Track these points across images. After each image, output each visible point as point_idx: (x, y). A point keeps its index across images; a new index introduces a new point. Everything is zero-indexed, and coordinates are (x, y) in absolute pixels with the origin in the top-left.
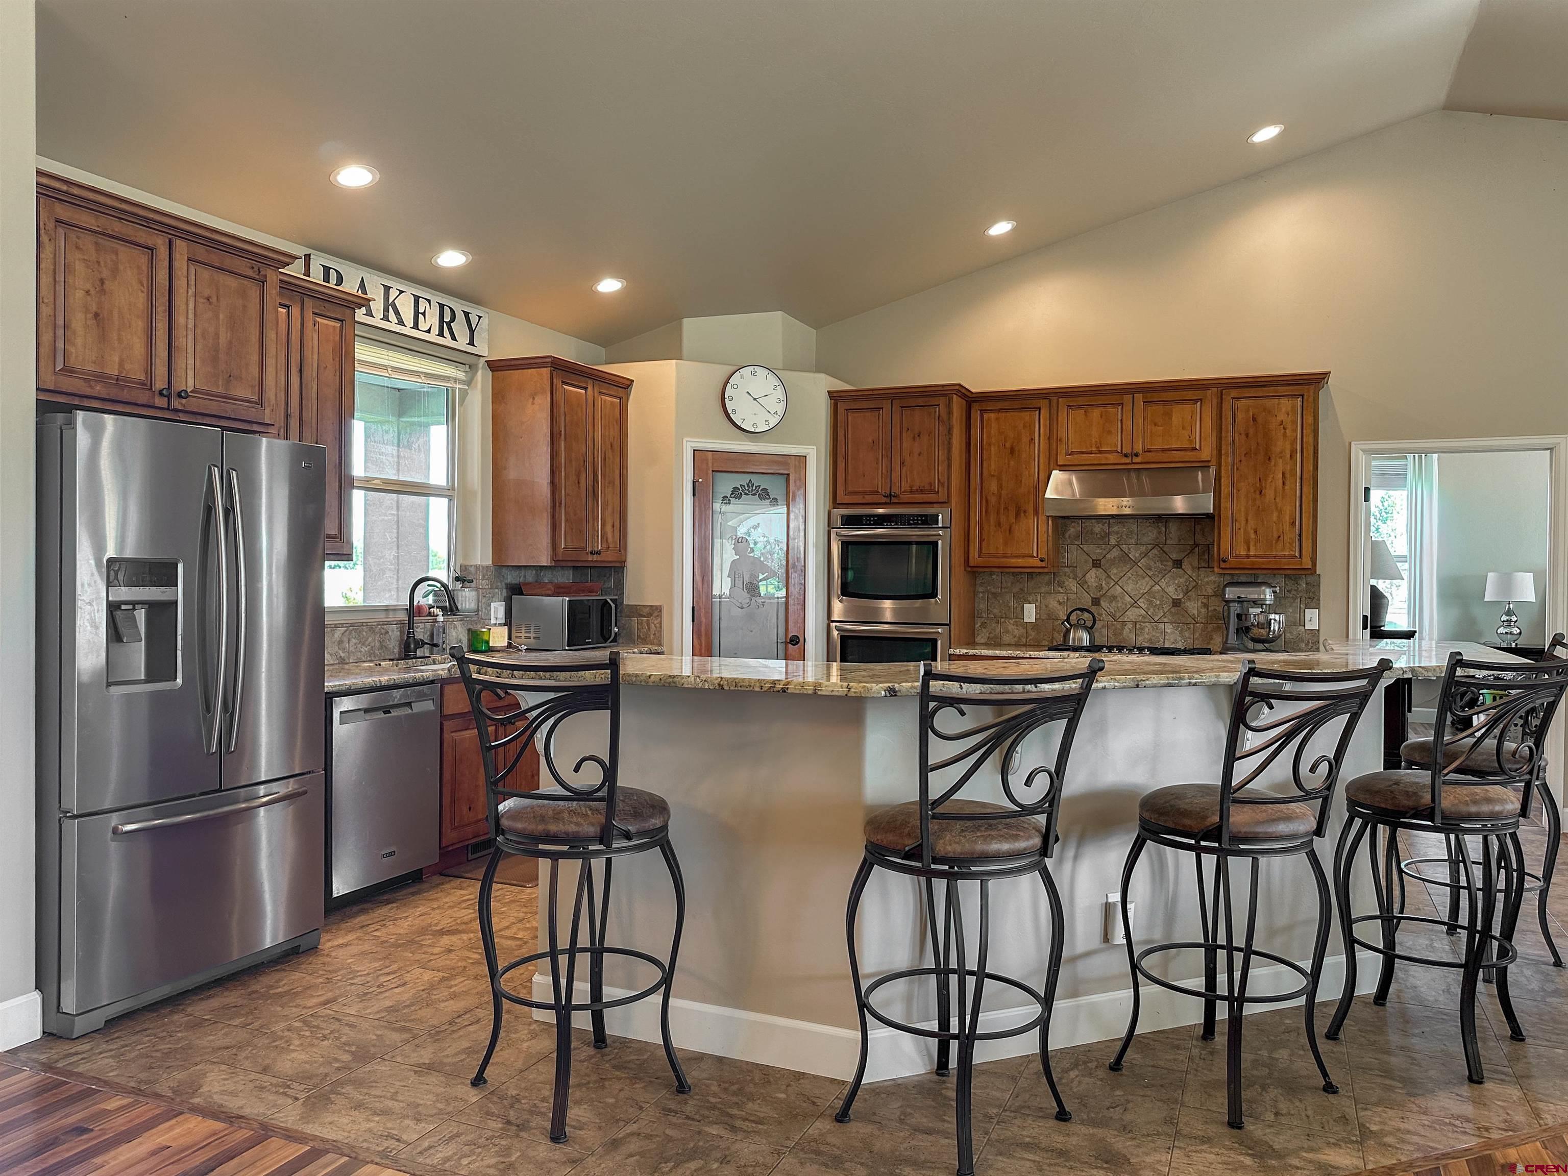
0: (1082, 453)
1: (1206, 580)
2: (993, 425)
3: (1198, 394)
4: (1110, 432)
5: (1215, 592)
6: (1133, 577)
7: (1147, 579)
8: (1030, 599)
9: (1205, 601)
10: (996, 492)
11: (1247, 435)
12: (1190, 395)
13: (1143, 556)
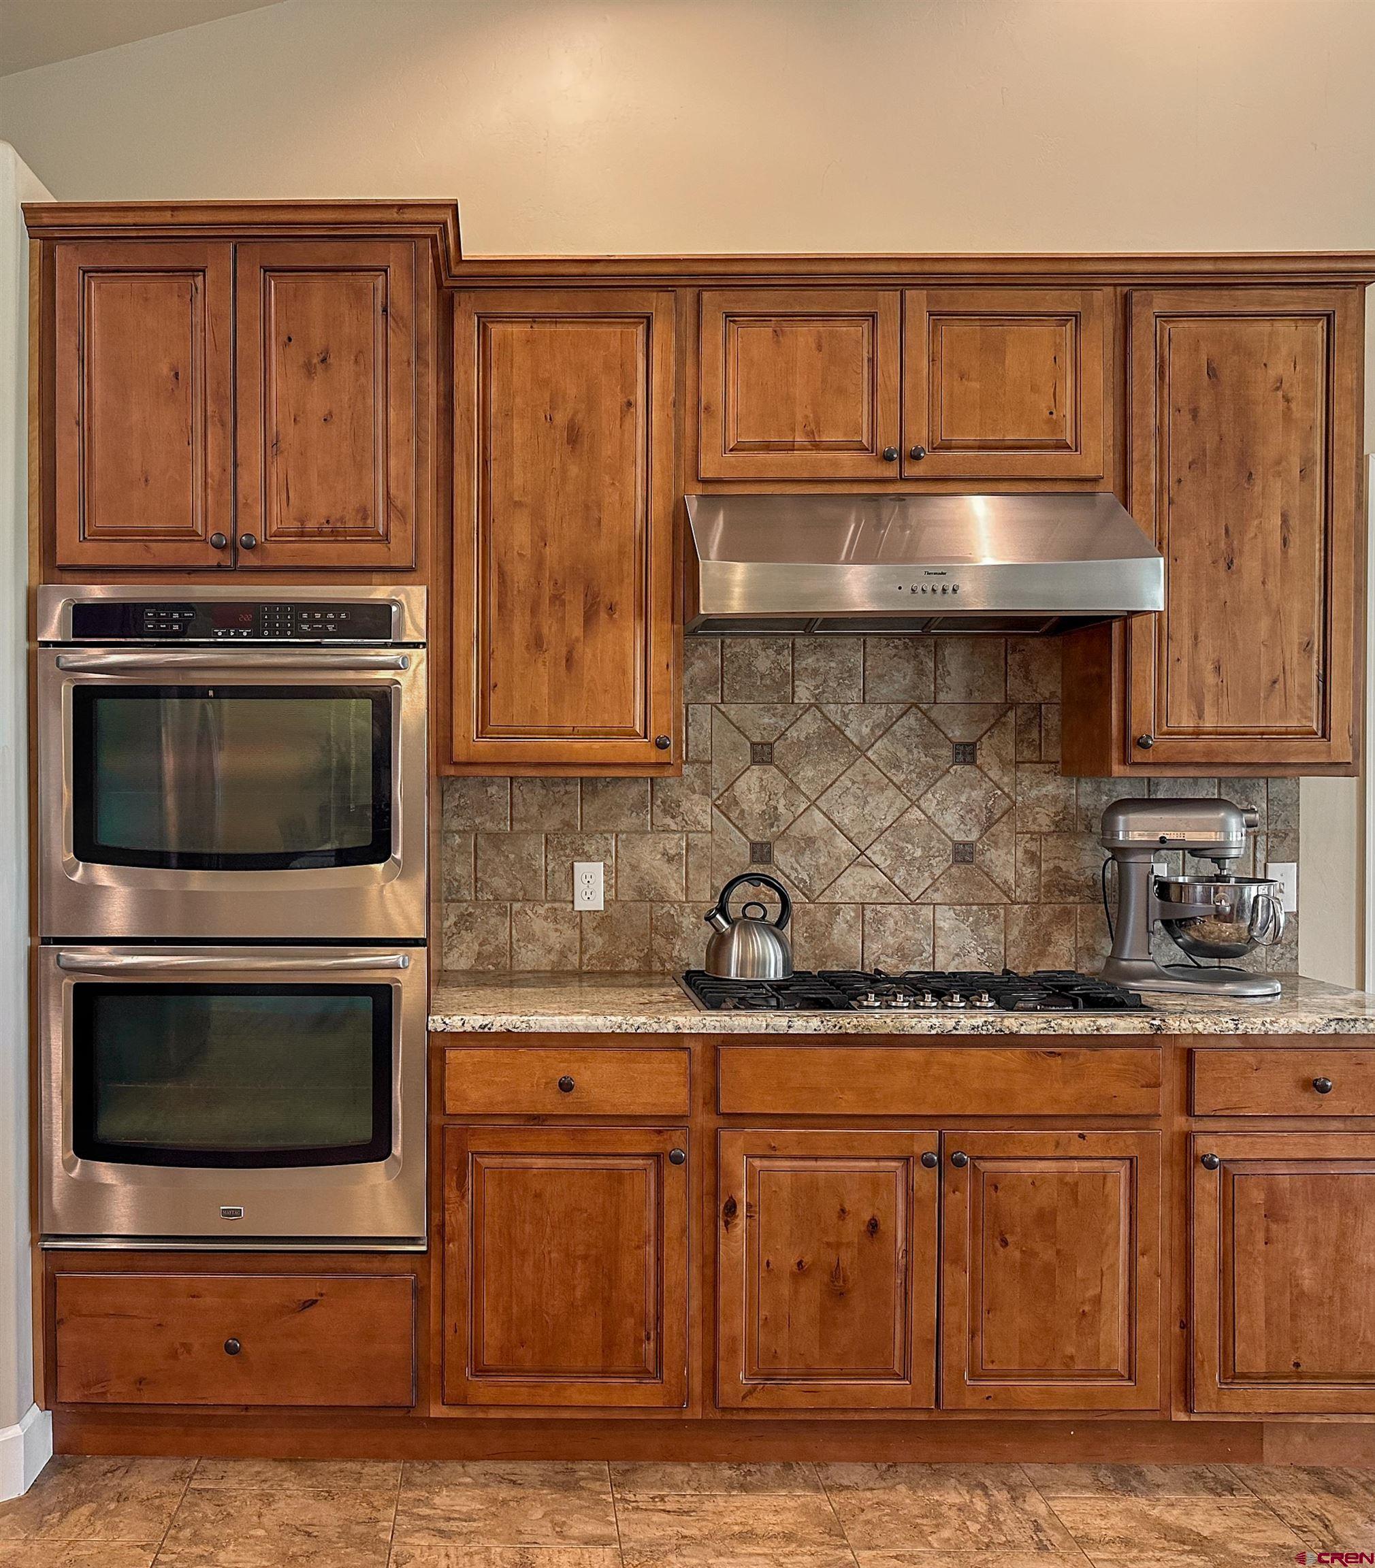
0: (767, 447)
1: (1034, 793)
2: (518, 359)
3: (1069, 301)
4: (841, 391)
5: (1056, 824)
6: (854, 789)
7: (891, 792)
8: (590, 848)
9: (1033, 846)
10: (527, 552)
11: (1195, 413)
12: (1051, 300)
13: (878, 732)
